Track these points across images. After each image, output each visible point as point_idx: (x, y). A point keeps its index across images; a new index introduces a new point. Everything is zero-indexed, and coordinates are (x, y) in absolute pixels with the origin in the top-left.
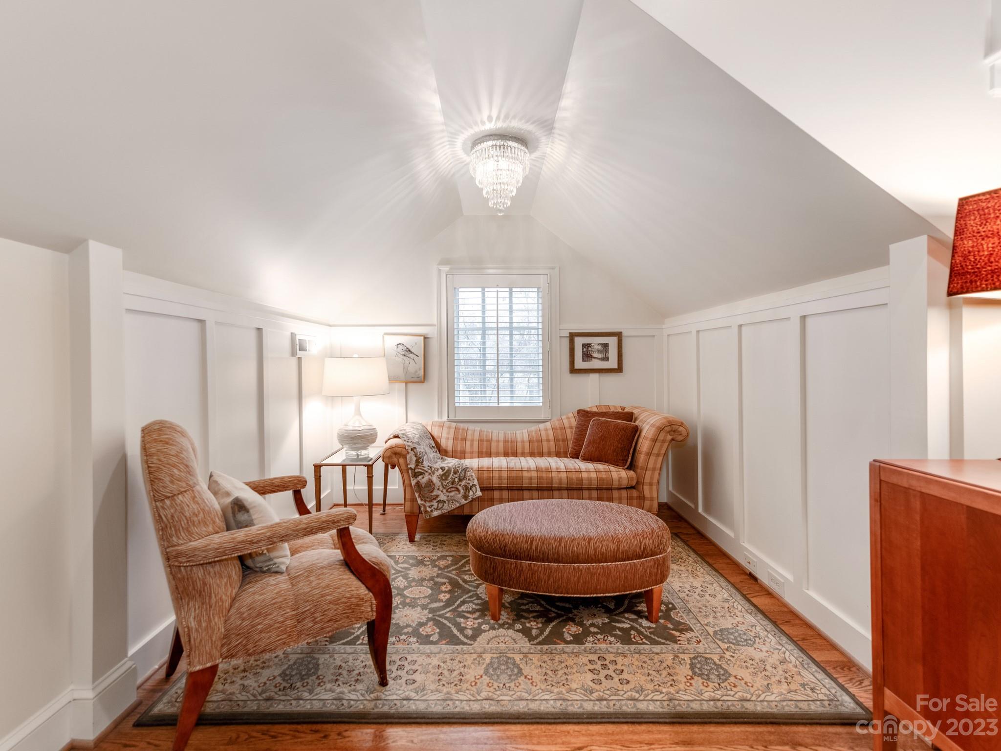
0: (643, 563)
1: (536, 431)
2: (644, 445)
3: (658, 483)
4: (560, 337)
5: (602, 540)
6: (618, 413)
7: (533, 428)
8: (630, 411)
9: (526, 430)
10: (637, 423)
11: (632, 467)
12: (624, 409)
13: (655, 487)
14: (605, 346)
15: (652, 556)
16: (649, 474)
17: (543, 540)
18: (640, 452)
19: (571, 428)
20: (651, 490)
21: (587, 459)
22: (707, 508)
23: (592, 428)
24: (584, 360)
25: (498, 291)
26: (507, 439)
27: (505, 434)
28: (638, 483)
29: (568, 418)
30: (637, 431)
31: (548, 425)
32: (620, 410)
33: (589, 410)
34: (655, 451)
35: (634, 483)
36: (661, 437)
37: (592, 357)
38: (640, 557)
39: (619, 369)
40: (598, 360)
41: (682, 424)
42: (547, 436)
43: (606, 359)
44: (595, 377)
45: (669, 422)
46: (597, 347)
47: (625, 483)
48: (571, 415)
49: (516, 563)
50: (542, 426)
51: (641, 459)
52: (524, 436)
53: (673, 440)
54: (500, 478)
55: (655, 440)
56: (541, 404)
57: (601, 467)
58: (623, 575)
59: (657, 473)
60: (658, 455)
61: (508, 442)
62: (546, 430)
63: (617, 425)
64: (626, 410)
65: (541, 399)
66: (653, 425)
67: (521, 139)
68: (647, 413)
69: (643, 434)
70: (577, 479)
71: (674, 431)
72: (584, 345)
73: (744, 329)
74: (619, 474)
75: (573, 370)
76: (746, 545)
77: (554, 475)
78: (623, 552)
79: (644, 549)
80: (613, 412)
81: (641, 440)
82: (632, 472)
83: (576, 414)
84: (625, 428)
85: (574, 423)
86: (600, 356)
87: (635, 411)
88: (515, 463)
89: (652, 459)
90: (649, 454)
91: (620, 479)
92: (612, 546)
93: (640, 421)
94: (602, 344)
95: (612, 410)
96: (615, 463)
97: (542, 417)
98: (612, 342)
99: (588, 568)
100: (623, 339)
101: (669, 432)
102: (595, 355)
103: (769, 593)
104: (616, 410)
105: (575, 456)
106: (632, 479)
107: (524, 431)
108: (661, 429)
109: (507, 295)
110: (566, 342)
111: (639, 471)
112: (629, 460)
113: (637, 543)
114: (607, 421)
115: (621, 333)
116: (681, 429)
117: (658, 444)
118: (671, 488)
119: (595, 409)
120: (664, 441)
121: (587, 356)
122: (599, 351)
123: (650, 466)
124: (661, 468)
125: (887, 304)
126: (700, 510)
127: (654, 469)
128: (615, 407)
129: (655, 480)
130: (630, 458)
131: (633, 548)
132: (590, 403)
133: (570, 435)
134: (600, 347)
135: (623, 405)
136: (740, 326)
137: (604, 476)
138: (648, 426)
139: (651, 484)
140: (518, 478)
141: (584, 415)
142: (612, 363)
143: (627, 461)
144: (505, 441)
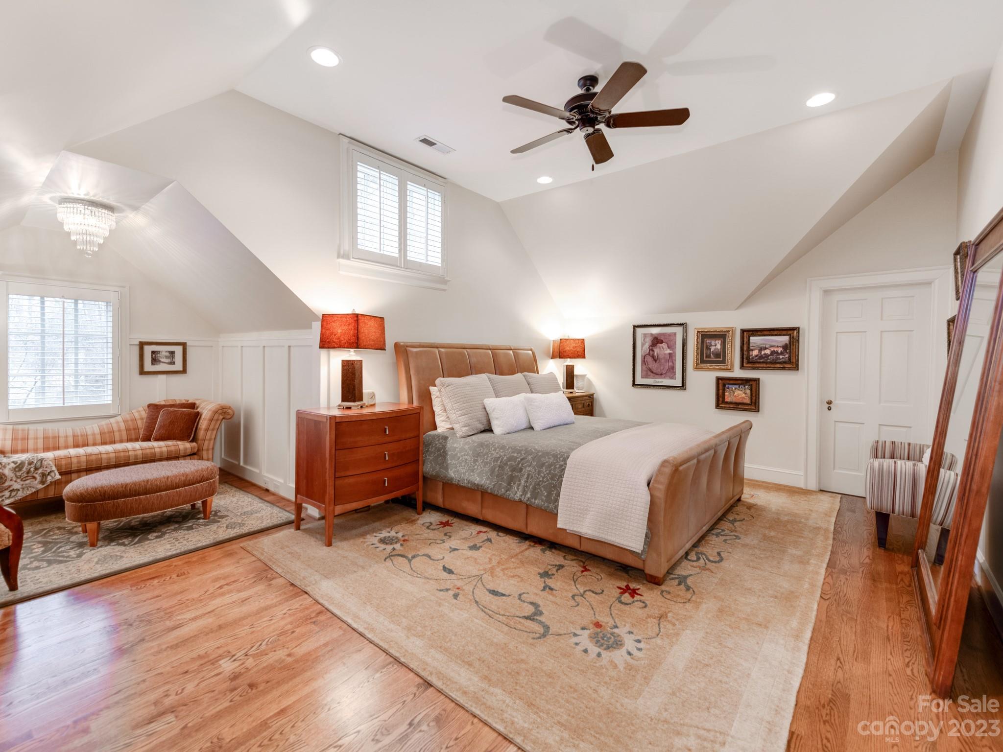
0: (201, 485)
1: (107, 425)
2: (203, 424)
3: (213, 449)
4: (130, 345)
5: (176, 476)
6: (183, 404)
7: (104, 422)
8: (194, 402)
9: (96, 425)
10: (198, 410)
11: (194, 440)
12: (188, 401)
13: (210, 452)
14: (172, 353)
15: (207, 480)
16: (206, 443)
17: (135, 484)
18: (200, 429)
19: (142, 419)
20: (208, 454)
21: (156, 440)
22: (246, 462)
23: (162, 416)
24: (153, 364)
25: (64, 302)
26: (76, 434)
27: (73, 430)
28: (198, 450)
29: (139, 411)
30: (198, 415)
31: (119, 418)
32: (184, 402)
33: (158, 404)
34: (211, 427)
35: (196, 450)
36: (216, 417)
37: (160, 362)
38: (199, 482)
39: (184, 371)
40: (166, 364)
41: (230, 408)
42: (119, 427)
43: (173, 363)
44: (163, 377)
45: (222, 407)
46: (164, 354)
47: (189, 452)
48: (141, 409)
49: (113, 502)
50: (112, 420)
51: (201, 434)
52: (95, 428)
53: (223, 418)
54: (79, 462)
55: (211, 420)
56: (110, 402)
57: (170, 443)
58: (189, 494)
59: (212, 442)
60: (213, 430)
61: (78, 436)
62: (117, 422)
63: (183, 413)
64: (190, 402)
65: (110, 398)
66: (210, 410)
67: (110, 208)
68: (205, 403)
69: (203, 417)
70: (152, 453)
71: (225, 413)
72: (153, 352)
73: (266, 348)
74: (184, 446)
75: (142, 372)
76: (266, 474)
77: (130, 453)
78: (189, 481)
79: (202, 477)
80: (179, 404)
81: (201, 421)
82: (194, 443)
83: (146, 408)
84: (189, 414)
85: (144, 415)
86: (168, 361)
87: (197, 402)
88: (90, 450)
89: (209, 433)
90: (207, 430)
91: (186, 449)
92: (182, 478)
93: (201, 409)
94: (169, 352)
95: (178, 402)
96: (181, 439)
97: (111, 413)
98: (178, 350)
99: (167, 494)
100: (188, 348)
101: (221, 414)
102: (162, 360)
103: (274, 494)
104: (182, 402)
105: (147, 439)
106: (194, 448)
107: (94, 426)
108: (215, 412)
109: (73, 306)
110: (136, 350)
111: (199, 442)
112: (192, 436)
113: (198, 474)
114: (175, 411)
115: (186, 343)
116: (229, 411)
117: (213, 422)
118: (223, 456)
119: (163, 403)
120: (217, 420)
121: (155, 361)
122: (167, 357)
123: (208, 437)
124: (215, 438)
125: (311, 346)
126: (242, 464)
127: (210, 440)
128: (180, 400)
129: (211, 447)
130: (193, 433)
131: (195, 477)
132: (158, 399)
133: (141, 424)
134: (167, 354)
135: (187, 399)
136: (264, 347)
137: (173, 448)
138: (206, 411)
139: (208, 450)
140: (97, 460)
141: (154, 408)
142: (178, 366)
143: (190, 436)
144: (74, 436)
